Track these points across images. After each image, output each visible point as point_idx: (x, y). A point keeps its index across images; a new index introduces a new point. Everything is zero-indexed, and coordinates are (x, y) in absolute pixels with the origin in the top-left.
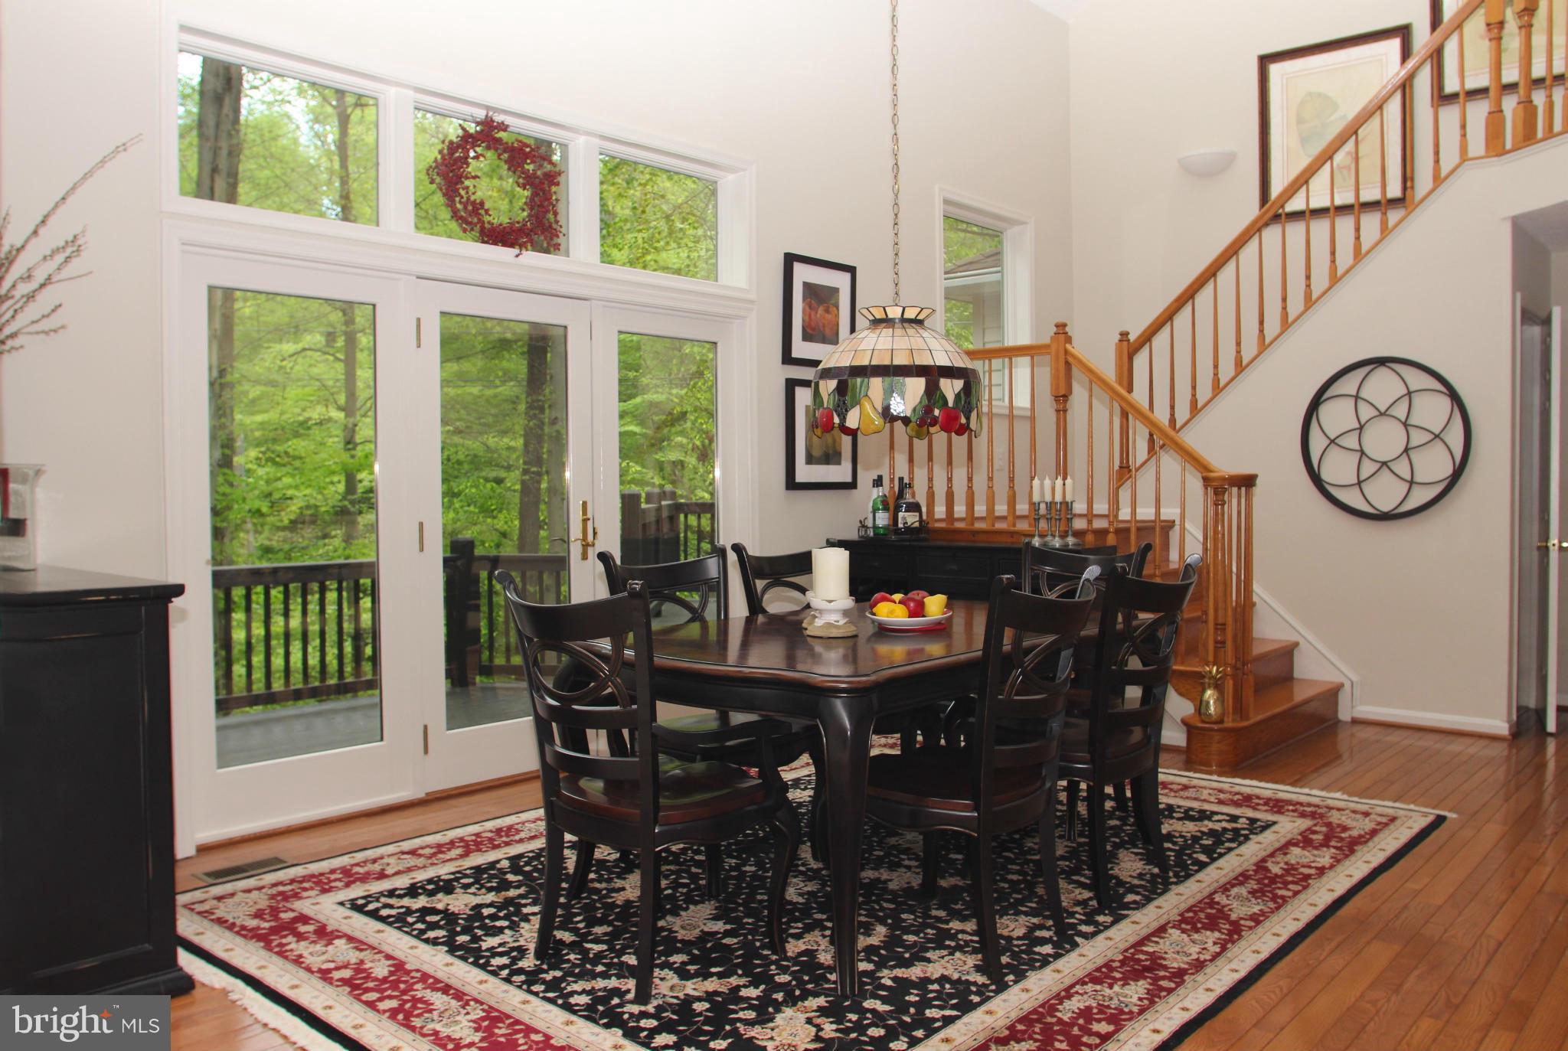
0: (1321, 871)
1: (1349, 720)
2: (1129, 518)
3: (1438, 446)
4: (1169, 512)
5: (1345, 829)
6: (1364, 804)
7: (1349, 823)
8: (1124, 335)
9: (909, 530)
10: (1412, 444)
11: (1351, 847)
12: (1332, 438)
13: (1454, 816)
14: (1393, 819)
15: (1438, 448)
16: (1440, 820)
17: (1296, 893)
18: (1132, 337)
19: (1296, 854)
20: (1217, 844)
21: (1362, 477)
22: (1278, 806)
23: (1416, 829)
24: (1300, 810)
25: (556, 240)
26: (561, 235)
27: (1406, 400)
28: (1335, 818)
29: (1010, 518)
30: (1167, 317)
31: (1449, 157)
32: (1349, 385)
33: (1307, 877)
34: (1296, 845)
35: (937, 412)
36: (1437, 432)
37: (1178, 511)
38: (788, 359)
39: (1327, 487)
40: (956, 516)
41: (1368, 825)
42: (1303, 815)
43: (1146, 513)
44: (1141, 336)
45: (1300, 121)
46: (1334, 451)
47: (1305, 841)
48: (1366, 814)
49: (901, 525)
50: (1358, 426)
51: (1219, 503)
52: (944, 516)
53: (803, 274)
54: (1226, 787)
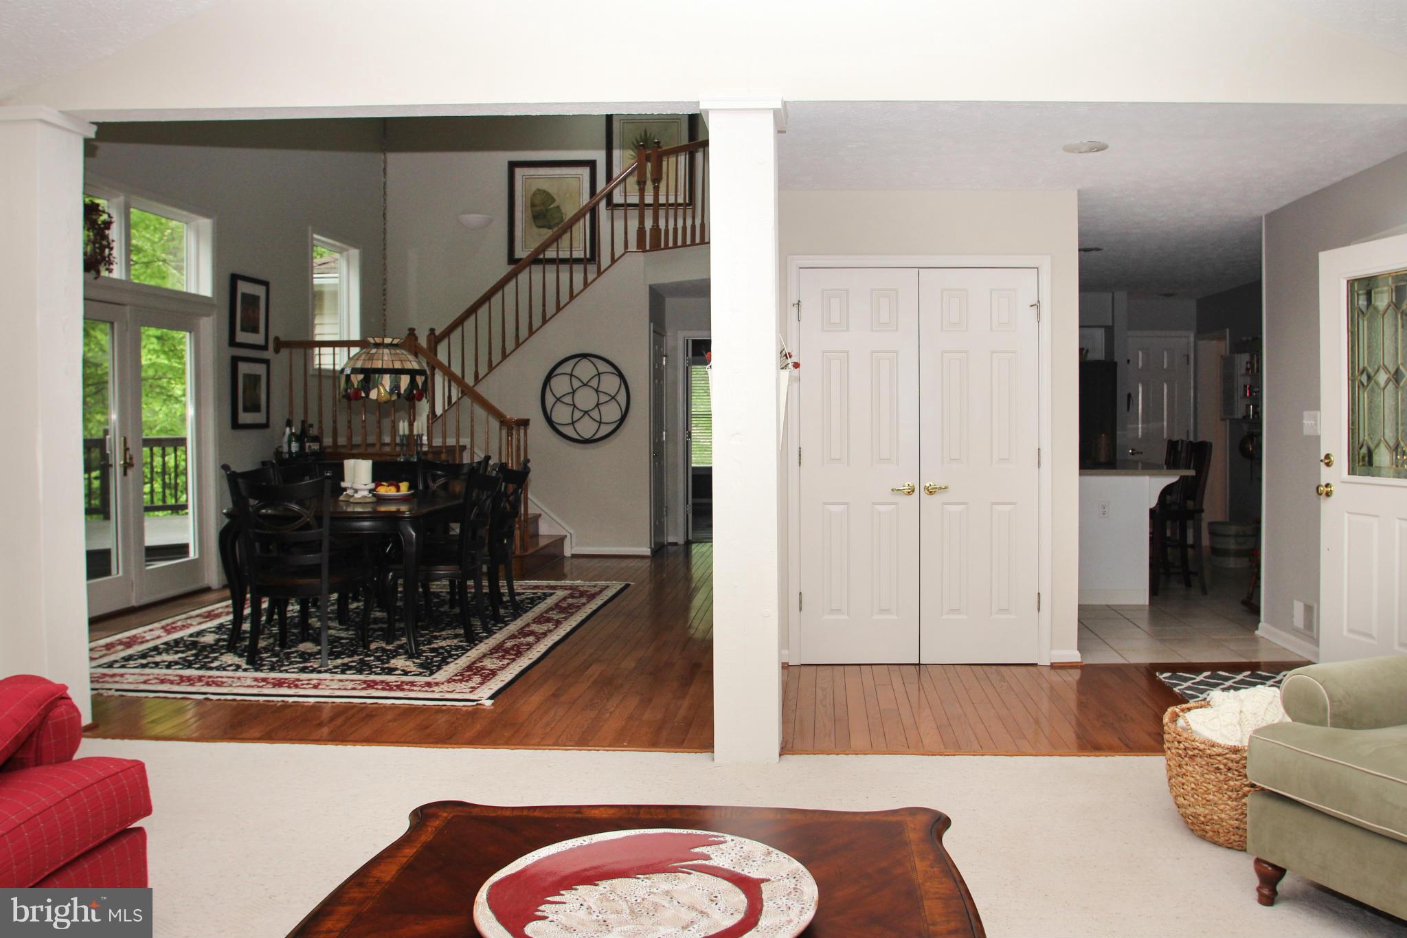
0: (584, 604)
1: (570, 555)
2: (441, 444)
3: (613, 403)
4: (465, 441)
5: (588, 591)
6: (594, 583)
7: (588, 589)
8: (432, 330)
9: (314, 453)
10: (601, 401)
11: (592, 597)
12: (558, 397)
13: (633, 583)
14: (608, 587)
15: (613, 404)
16: (627, 586)
17: (577, 611)
18: (437, 333)
19: (570, 601)
20: (534, 601)
21: (574, 420)
22: (554, 588)
23: (618, 588)
24: (564, 588)
25: (111, 267)
26: (114, 263)
27: (597, 378)
28: (581, 589)
29: (378, 446)
30: (460, 322)
31: (619, 249)
32: (567, 368)
33: (579, 606)
34: (569, 598)
35: (415, 392)
36: (613, 395)
37: (469, 440)
38: (233, 342)
39: (556, 425)
40: (339, 444)
41: (597, 589)
42: (566, 589)
43: (451, 441)
44: (442, 332)
45: (533, 205)
46: (559, 405)
47: (572, 596)
48: (595, 586)
49: (307, 450)
50: (572, 391)
51: (510, 434)
52: (331, 444)
53: (244, 288)
54: (524, 584)
